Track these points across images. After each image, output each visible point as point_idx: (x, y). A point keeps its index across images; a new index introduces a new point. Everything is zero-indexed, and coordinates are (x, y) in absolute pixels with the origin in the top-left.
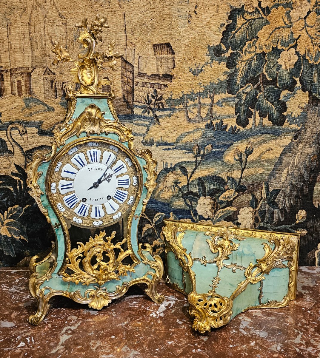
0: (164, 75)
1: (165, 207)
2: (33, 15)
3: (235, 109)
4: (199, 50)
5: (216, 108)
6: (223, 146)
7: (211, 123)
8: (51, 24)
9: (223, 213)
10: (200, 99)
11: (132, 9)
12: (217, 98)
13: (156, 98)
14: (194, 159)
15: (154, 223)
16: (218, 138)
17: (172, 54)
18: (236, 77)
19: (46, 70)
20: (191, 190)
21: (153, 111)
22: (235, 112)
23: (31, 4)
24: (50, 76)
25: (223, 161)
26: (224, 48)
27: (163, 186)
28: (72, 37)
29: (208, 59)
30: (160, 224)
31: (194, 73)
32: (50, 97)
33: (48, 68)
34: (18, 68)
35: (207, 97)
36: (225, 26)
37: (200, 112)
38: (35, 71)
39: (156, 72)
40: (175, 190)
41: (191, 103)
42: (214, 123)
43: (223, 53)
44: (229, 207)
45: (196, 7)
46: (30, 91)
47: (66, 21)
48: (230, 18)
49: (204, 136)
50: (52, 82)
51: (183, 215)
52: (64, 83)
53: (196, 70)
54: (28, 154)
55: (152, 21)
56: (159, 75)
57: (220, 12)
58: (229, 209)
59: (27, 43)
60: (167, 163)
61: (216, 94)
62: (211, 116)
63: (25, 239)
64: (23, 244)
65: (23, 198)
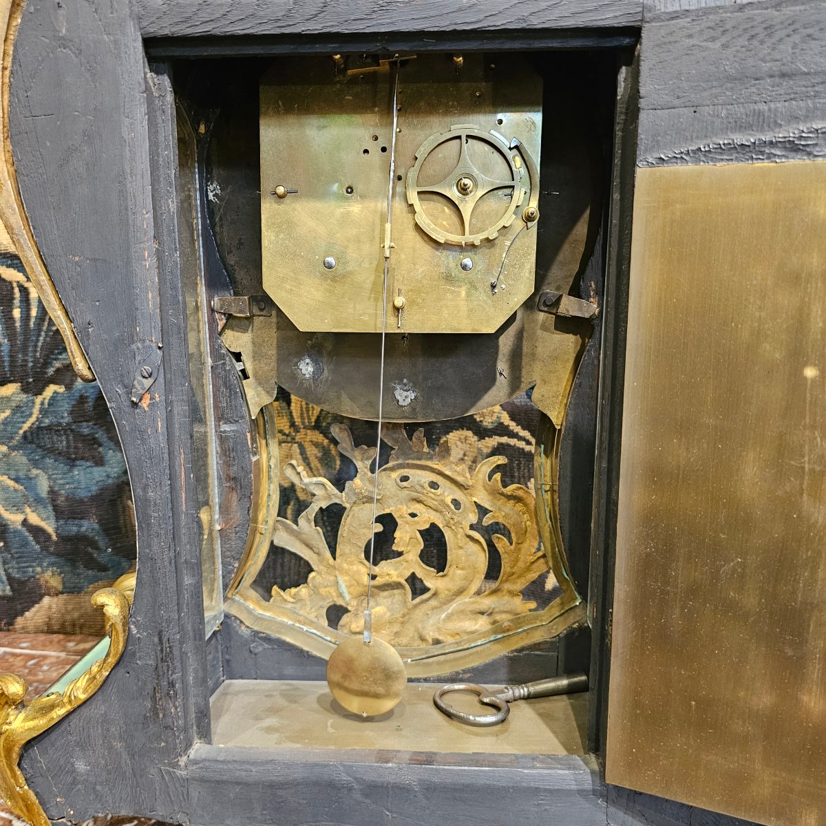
63: (43, 524)
64: (38, 543)
65: (34, 356)
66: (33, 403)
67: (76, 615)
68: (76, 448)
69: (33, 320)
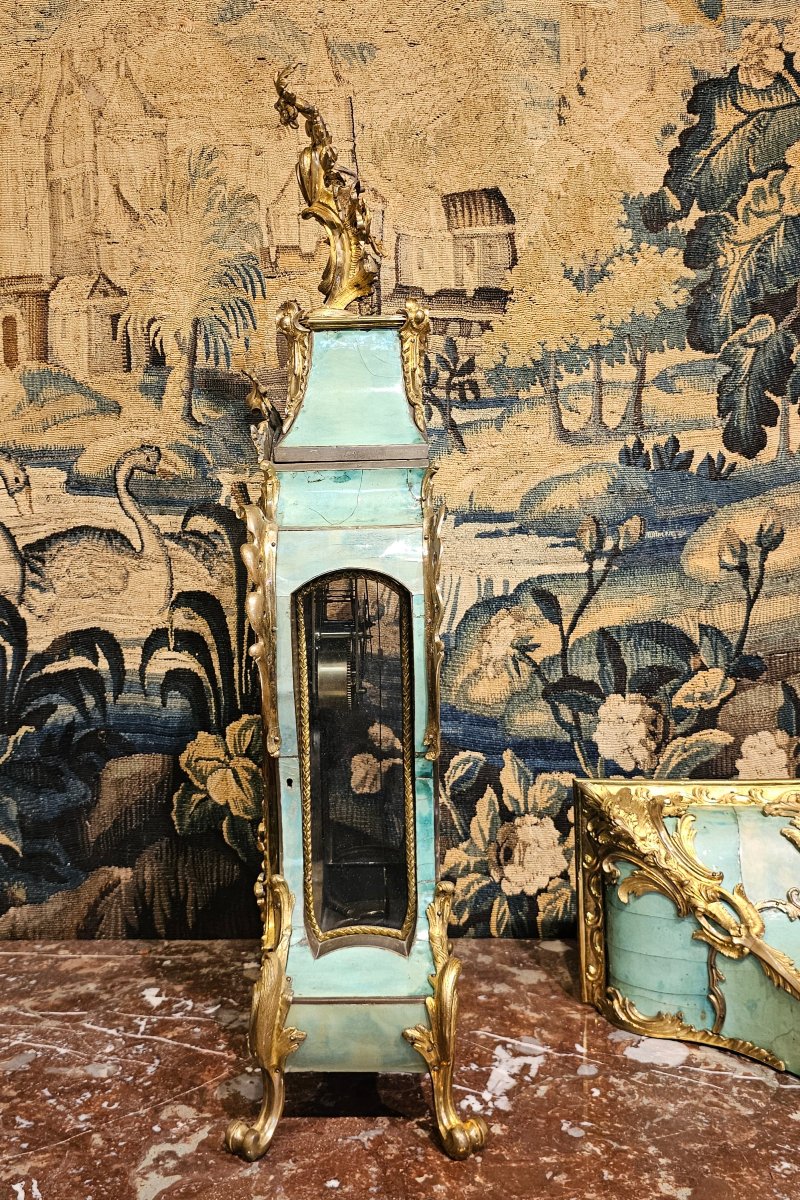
0: (479, 292)
1: (485, 731)
2: (61, 111)
3: (718, 399)
4: (595, 208)
5: (652, 397)
6: (681, 522)
7: (639, 445)
8: (116, 137)
9: (685, 751)
10: (599, 366)
11: (374, 86)
12: (655, 364)
13: (455, 366)
14: (584, 568)
15: (448, 787)
16: (663, 493)
17: (508, 223)
18: (720, 293)
19: (97, 282)
20: (573, 670)
21: (445, 408)
22: (718, 408)
23: (54, 76)
24: (110, 300)
25: (681, 573)
26: (674, 203)
27: (479, 657)
28: (183, 174)
29: (625, 238)
30: (469, 790)
31: (578, 283)
32: (107, 368)
33: (103, 275)
34: (7, 278)
35: (622, 362)
36: (678, 133)
37: (600, 411)
38: (61, 287)
39: (452, 285)
40: (518, 672)
41: (569, 379)
42: (648, 447)
43: (673, 221)
44: (705, 731)
45: (584, 73)
46: (43, 352)
47: (166, 125)
48: (691, 108)
49: (617, 488)
50: (115, 318)
51: (547, 759)
52: (153, 320)
53: (586, 273)
54: (33, 557)
55: (439, 121)
56: (465, 291)
57: (660, 88)
58: (705, 738)
59: (38, 200)
60: (490, 581)
61: (653, 352)
62: (639, 423)
63: (12, 844)
64: (6, 861)
65: (10, 703)
66: (8, 742)
67: (37, 922)
68: (42, 778)
69: (9, 673)
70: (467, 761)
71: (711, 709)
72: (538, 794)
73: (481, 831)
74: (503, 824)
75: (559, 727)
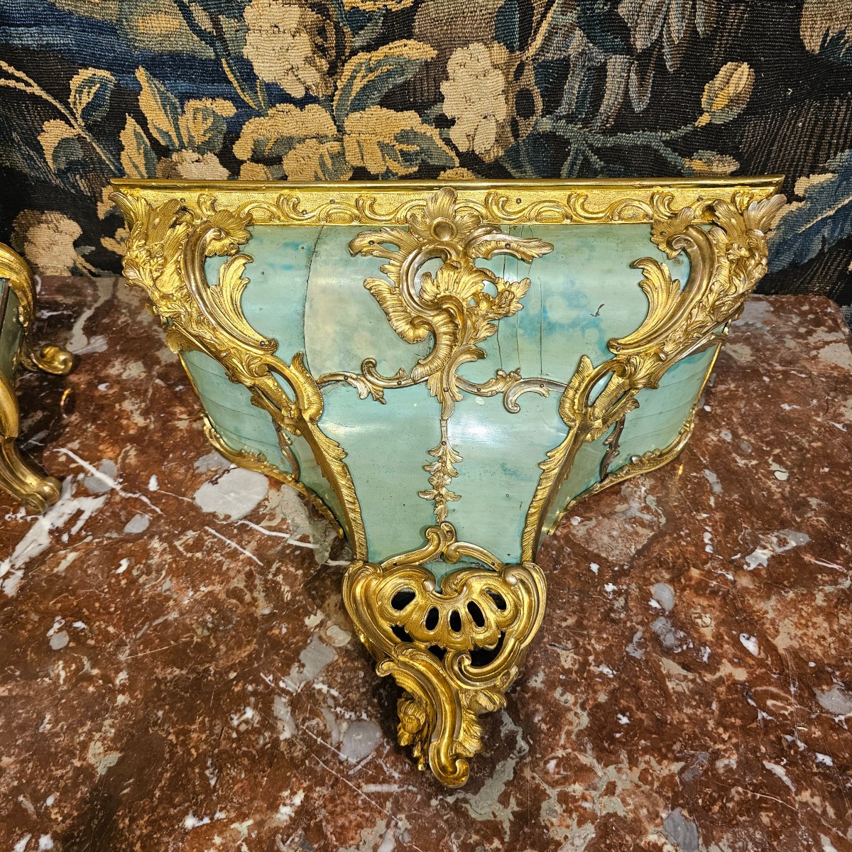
1: (104, 40)
9: (371, 70)
15: (78, 116)
30: (105, 119)
44: (397, 43)
51: (191, 80)
58: (397, 52)
70: (91, 82)
71: (402, 10)
72: (191, 125)
73: (136, 167)
74: (159, 159)
75: (196, 38)
